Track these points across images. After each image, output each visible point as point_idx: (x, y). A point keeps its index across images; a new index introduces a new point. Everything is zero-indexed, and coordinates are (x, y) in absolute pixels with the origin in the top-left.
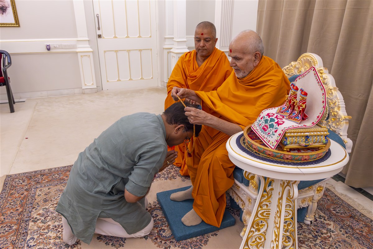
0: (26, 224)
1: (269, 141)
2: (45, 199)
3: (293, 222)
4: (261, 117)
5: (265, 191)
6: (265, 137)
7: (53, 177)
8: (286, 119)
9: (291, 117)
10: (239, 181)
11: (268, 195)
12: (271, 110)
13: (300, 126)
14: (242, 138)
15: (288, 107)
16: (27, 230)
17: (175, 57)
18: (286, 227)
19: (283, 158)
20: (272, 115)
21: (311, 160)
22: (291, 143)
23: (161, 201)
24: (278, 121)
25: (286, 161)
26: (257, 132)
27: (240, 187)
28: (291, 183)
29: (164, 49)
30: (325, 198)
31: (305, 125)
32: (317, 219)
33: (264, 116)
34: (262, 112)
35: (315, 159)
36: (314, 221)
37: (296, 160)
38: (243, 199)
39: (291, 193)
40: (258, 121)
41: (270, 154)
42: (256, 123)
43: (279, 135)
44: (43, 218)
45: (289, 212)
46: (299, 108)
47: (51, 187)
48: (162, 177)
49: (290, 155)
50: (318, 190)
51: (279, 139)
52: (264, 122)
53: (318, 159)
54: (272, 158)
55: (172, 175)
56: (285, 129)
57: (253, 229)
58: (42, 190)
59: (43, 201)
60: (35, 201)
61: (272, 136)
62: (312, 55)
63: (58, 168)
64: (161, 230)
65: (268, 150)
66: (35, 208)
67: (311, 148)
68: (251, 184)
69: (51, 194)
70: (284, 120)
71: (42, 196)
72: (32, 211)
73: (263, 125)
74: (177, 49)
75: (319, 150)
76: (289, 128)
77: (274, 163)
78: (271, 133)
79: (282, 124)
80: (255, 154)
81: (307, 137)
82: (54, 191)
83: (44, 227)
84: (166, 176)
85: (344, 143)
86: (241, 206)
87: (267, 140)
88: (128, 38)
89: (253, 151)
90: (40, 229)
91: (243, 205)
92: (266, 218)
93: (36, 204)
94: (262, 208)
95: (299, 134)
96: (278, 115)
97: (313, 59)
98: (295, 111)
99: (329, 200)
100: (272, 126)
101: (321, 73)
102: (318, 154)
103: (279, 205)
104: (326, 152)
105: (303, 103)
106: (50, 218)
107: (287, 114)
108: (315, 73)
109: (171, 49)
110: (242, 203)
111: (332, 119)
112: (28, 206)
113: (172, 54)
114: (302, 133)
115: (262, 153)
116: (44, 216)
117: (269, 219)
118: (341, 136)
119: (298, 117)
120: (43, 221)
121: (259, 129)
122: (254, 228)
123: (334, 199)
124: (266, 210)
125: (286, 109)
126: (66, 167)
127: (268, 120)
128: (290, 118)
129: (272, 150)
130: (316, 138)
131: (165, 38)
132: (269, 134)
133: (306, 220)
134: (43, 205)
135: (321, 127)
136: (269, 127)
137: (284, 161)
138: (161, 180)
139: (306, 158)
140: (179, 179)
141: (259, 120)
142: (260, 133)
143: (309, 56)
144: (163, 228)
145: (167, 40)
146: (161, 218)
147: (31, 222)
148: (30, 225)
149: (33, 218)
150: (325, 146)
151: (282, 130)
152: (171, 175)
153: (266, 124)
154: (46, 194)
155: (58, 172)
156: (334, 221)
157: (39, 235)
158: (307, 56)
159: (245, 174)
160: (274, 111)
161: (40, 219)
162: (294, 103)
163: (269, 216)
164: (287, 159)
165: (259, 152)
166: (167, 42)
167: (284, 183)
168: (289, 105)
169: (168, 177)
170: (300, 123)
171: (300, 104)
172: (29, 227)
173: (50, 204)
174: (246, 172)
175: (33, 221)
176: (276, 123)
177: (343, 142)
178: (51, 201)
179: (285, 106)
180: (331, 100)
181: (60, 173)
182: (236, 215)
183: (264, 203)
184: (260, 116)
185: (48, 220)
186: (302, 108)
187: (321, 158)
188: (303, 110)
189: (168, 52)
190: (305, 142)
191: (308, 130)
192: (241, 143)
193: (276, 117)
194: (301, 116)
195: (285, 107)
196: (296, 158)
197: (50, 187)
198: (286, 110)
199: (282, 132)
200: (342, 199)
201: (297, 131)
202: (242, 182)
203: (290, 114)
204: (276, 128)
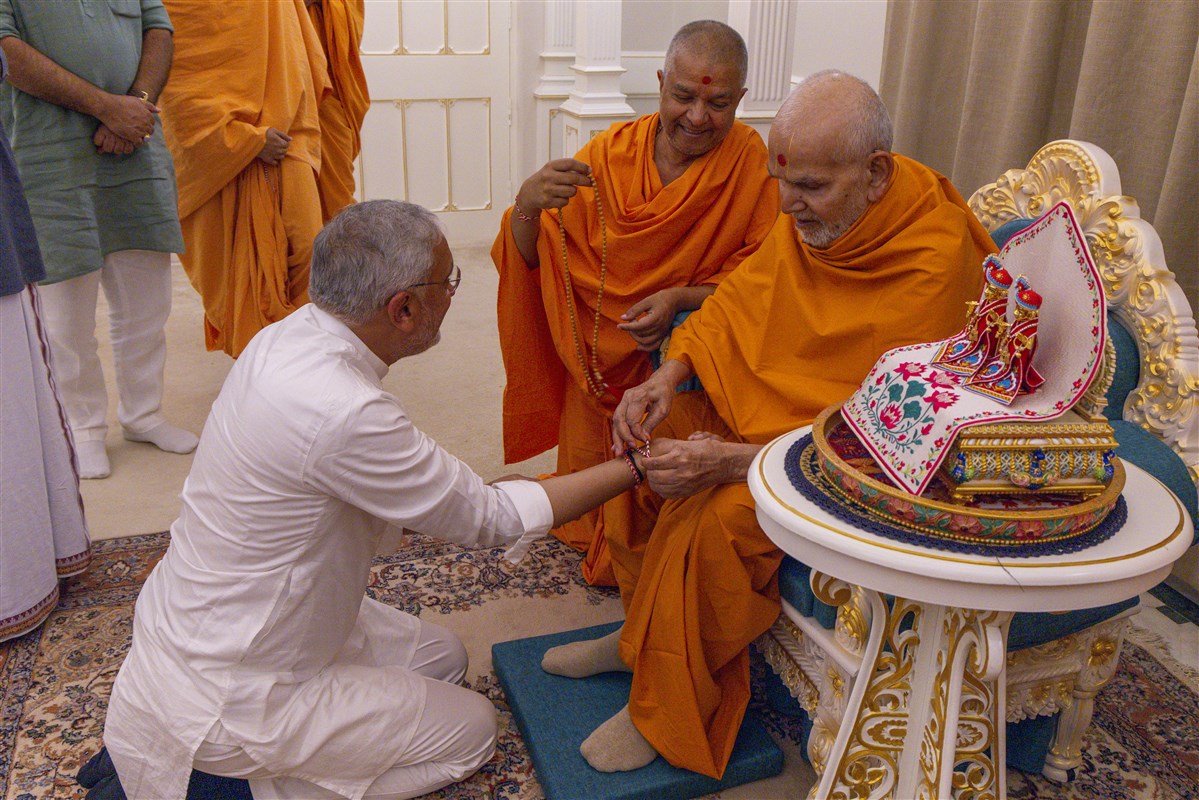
0: (4, 743)
1: (903, 464)
2: (77, 652)
3: (991, 768)
4: (878, 375)
5: (887, 646)
6: (886, 449)
7: (109, 572)
8: (966, 387)
9: (982, 379)
10: (799, 609)
11: (898, 662)
12: (914, 351)
13: (1011, 415)
14: (808, 450)
15: (973, 344)
16: (7, 768)
17: (577, 131)
18: (966, 785)
19: (948, 528)
20: (917, 369)
21: (1049, 540)
22: (980, 475)
23: (508, 674)
24: (937, 393)
25: (961, 539)
26: (862, 430)
27: (801, 632)
28: (980, 619)
29: (536, 98)
30: (1129, 686)
31: (1032, 410)
32: (1094, 762)
33: (888, 374)
34: (883, 357)
35: (1064, 534)
36: (1084, 772)
37: (995, 537)
38: (811, 678)
39: (979, 656)
40: (865, 390)
41: (903, 510)
42: (858, 398)
43: (936, 443)
44: (66, 725)
45: (975, 729)
46: (1012, 350)
47: (98, 609)
48: (514, 587)
49: (974, 517)
50: (1096, 654)
51: (936, 457)
52: (887, 393)
53: (1078, 537)
54: (910, 528)
55: (553, 579)
56: (960, 423)
57: (842, 788)
58: (65, 619)
59: (68, 662)
60: (40, 658)
61: (913, 446)
62: (1081, 150)
63: (129, 539)
64: (505, 782)
65: (895, 498)
66: (39, 688)
67: (1054, 495)
68: (842, 619)
69: (98, 636)
70: (957, 390)
71: (67, 641)
72: (27, 697)
73: (883, 407)
74: (587, 100)
75: (1083, 501)
76: (971, 420)
77: (916, 545)
78: (910, 436)
79: (950, 404)
80: (851, 509)
81: (1037, 455)
82: (109, 624)
83: (71, 758)
84: (530, 581)
85: (1193, 479)
86: (805, 705)
87: (896, 462)
88: (403, 54)
89: (842, 500)
90: (57, 764)
91: (811, 699)
92: (891, 746)
93: (42, 672)
94: (878, 710)
95: (1008, 442)
96: (939, 372)
97: (1084, 162)
98: (998, 359)
99: (1142, 693)
100: (913, 411)
101: (1113, 217)
102: (1076, 517)
103: (938, 702)
104: (1107, 510)
105: (1027, 333)
106: (95, 726)
107: (967, 370)
108: (1071, 225)
109: (565, 98)
110: (809, 691)
111: (1152, 389)
112: (13, 677)
113: (568, 121)
114: (1020, 438)
115: (876, 508)
116: (70, 717)
117: (901, 750)
118: (1182, 450)
119: (1009, 382)
120: (67, 735)
121: (869, 421)
122: (845, 782)
123: (1163, 690)
124: (890, 719)
125: (967, 351)
126: (155, 535)
127: (902, 387)
128: (979, 383)
129: (911, 498)
130: (1069, 457)
131: (543, 59)
132: (902, 437)
133: (1050, 765)
134: (69, 675)
135: (1087, 419)
136: (902, 413)
137: (954, 538)
138: (511, 595)
139: (1031, 530)
140: (577, 595)
141: (871, 388)
142: (872, 435)
143: (1068, 151)
144: (511, 776)
145: (549, 66)
146: (505, 738)
147: (23, 736)
148: (20, 748)
149: (30, 722)
150: (1102, 491)
151: (949, 427)
152: (548, 579)
153: (893, 403)
154: (80, 636)
155: (128, 556)
156: (1159, 774)
157: (52, 785)
158: (1063, 150)
159: (814, 582)
160: (923, 355)
161: (57, 726)
162: (995, 328)
163: (902, 743)
164: (965, 531)
165: (864, 502)
166: (550, 73)
167: (956, 619)
168: (979, 335)
169: (536, 585)
170: (1011, 405)
171: (1016, 334)
172: (16, 755)
173: (95, 674)
174: (819, 575)
175: (29, 734)
176: (927, 400)
177: (1187, 473)
178: (99, 660)
179: (965, 338)
180: (1148, 316)
181: (132, 560)
182: (787, 736)
183: (885, 691)
184: (875, 370)
185: (85, 732)
186: (1022, 348)
187: (1088, 533)
188: (1027, 355)
189: (552, 112)
190: (1030, 472)
191: (1043, 430)
192: (802, 468)
193: (931, 379)
194: (1018, 379)
195: (965, 341)
196: (994, 529)
197: (94, 609)
198: (968, 355)
199: (946, 435)
200: (1193, 689)
201: (1002, 430)
202: (809, 612)
203: (981, 369)
204: (927, 419)
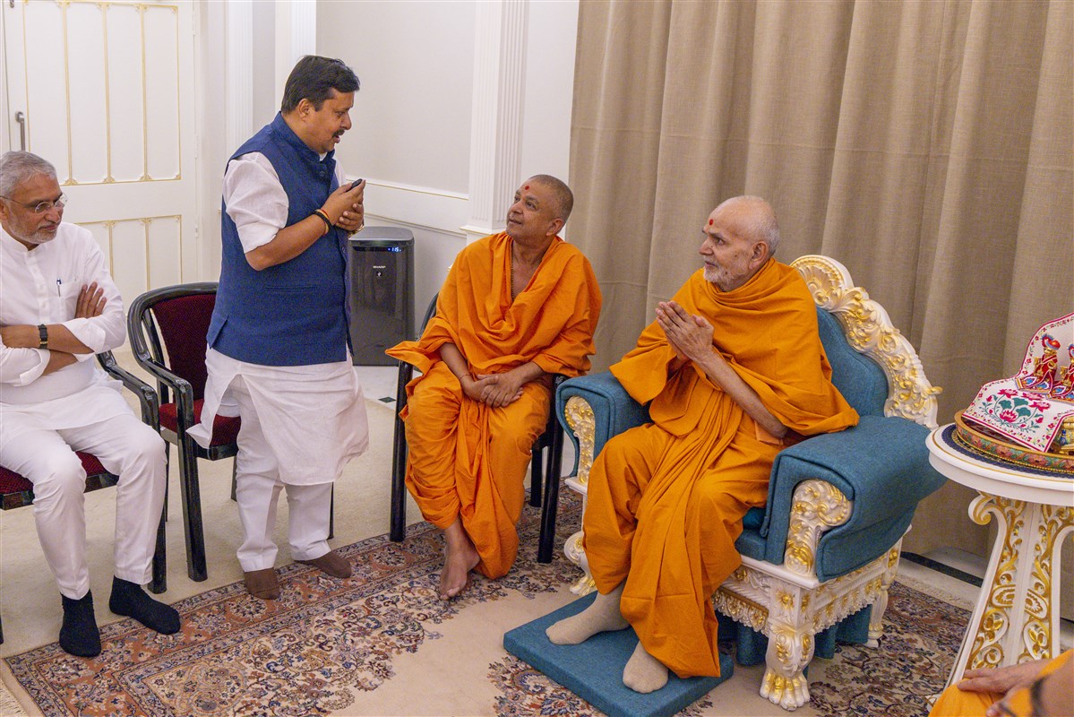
2: (199, 701)
6: (1013, 432)
20: (1012, 392)
22: (1072, 441)
24: (1035, 403)
25: (1070, 473)
26: (991, 425)
38: (757, 602)
41: (1039, 460)
42: (976, 409)
47: (180, 669)
54: (1041, 469)
57: (982, 635)
58: (162, 681)
59: (200, 709)
60: (174, 710)
61: (1033, 429)
69: (202, 687)
71: (181, 695)
73: (999, 412)
78: (1028, 424)
79: (1049, 408)
82: (201, 677)
86: (749, 623)
87: (1025, 438)
89: (996, 459)
91: (756, 618)
97: (831, 269)
100: (1024, 412)
101: (857, 300)
107: (1044, 391)
111: (902, 396)
115: (1020, 461)
127: (1009, 402)
129: (1044, 453)
132: (1023, 426)
136: (1017, 414)
142: (1000, 426)
153: (1007, 410)
154: (188, 690)
173: (231, 712)
176: (1031, 406)
178: (224, 703)
180: (892, 355)
193: (1026, 396)
197: (176, 670)
198: (1039, 384)
202: (763, 557)
203: (1052, 390)
204: (1037, 416)
